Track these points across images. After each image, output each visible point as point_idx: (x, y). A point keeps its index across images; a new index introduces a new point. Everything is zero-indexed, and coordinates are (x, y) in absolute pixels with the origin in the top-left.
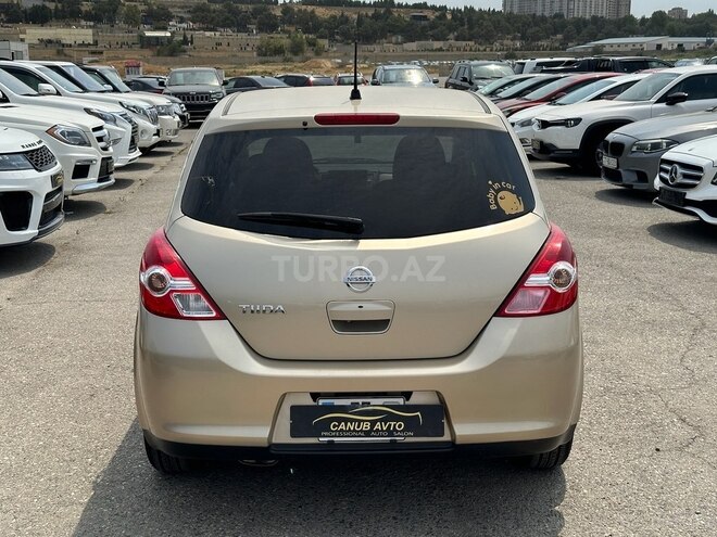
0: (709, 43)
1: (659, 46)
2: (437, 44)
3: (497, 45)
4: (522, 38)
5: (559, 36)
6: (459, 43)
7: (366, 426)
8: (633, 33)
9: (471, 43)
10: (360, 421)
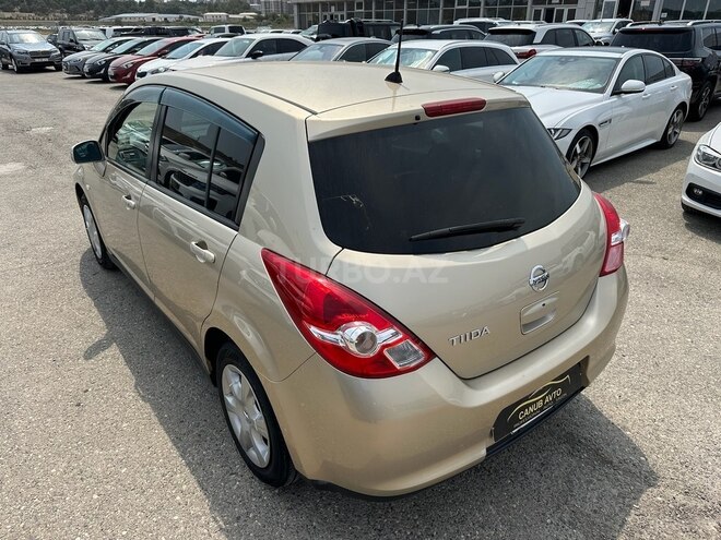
0: (181, 18)
1: (154, 19)
2: (8, 15)
3: (51, 16)
4: (67, 12)
5: (91, 11)
6: (24, 14)
7: (540, 404)
8: (135, 11)
9: (33, 14)
10: (535, 402)
